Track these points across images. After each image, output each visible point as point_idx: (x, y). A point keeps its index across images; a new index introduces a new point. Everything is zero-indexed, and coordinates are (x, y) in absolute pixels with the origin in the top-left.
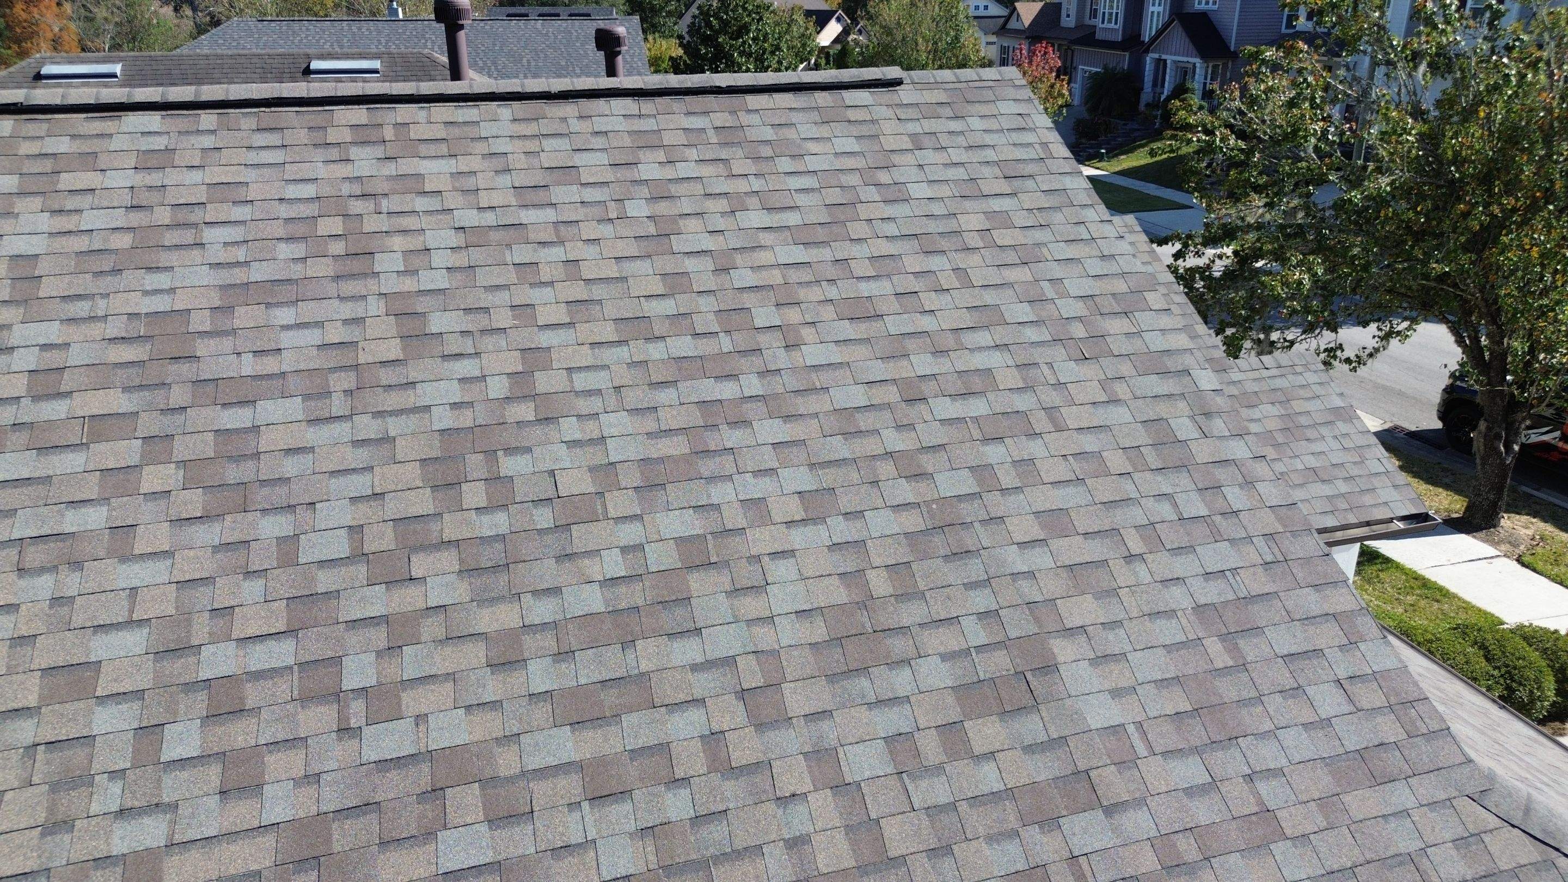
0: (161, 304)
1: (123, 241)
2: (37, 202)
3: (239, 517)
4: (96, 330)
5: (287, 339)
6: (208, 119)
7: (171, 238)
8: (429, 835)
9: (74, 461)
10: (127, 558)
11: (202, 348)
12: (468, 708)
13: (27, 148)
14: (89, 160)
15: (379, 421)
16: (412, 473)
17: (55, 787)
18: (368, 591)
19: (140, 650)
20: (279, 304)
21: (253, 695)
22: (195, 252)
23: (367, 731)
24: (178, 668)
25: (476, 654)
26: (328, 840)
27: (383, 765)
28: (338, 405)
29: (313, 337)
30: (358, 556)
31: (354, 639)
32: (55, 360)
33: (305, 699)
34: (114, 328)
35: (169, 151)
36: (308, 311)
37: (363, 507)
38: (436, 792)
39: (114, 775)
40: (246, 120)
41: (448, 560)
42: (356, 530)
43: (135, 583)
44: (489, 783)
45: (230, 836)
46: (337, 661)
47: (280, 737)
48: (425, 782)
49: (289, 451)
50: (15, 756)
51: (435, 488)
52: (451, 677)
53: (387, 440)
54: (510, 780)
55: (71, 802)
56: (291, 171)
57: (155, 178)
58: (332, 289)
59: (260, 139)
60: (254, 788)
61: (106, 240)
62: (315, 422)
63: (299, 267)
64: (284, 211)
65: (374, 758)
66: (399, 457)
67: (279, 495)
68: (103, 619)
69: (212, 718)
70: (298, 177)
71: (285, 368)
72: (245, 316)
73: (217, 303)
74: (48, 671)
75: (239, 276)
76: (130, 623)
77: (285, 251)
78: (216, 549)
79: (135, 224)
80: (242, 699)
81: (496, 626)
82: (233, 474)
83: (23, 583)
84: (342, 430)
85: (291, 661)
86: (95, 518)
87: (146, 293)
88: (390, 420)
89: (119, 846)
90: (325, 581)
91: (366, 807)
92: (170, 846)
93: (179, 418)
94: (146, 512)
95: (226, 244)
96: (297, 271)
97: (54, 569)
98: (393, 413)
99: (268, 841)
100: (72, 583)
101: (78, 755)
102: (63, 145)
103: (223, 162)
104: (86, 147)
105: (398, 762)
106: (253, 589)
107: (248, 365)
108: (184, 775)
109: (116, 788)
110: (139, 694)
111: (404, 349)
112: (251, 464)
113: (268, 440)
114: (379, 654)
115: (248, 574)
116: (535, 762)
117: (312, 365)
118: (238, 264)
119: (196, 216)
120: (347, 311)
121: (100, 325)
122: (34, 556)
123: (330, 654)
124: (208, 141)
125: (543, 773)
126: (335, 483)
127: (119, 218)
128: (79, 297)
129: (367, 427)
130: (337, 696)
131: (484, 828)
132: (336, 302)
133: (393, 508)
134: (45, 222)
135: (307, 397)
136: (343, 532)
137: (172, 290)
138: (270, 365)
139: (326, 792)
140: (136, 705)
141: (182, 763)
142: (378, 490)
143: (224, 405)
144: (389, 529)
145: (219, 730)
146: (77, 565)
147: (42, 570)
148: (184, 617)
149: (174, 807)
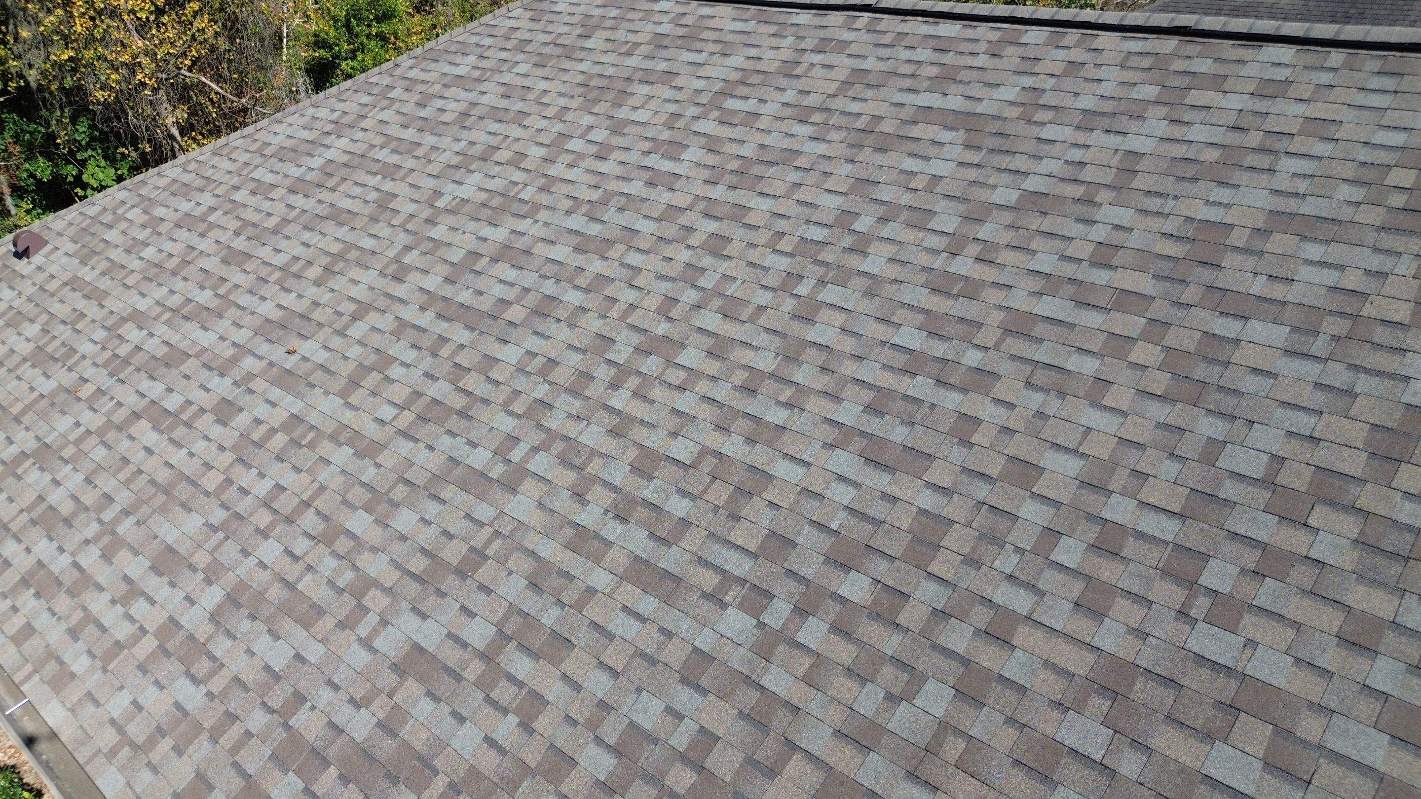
0: (1214, 214)
1: (1211, 155)
2: (1163, 111)
3: (1189, 407)
4: (1156, 224)
5: (1305, 273)
6: (1337, 57)
7: (1252, 160)
8: (1209, 737)
9: (1094, 319)
10: (1095, 404)
11: (1230, 260)
12: (1298, 661)
13: (1178, 65)
14: (1218, 82)
15: (1351, 374)
16: (1357, 433)
17: (982, 537)
18: (1261, 516)
19: (1072, 474)
20: (1314, 240)
21: (1130, 547)
22: (1265, 176)
23: (1200, 624)
24: (1091, 501)
25: (1331, 620)
26: (1131, 686)
27: (1200, 659)
28: (1320, 345)
29: (1330, 277)
30: (1268, 482)
31: (1229, 548)
32: (1119, 238)
33: (1166, 573)
34: (1171, 226)
35: (1288, 82)
36: (1337, 253)
37: (1294, 443)
38: (1233, 709)
39: (1018, 550)
40: (1371, 61)
41: (1350, 526)
42: (1278, 460)
43: (1092, 425)
44: (1282, 732)
45: (1068, 637)
46: (1205, 558)
47: (1134, 590)
48: (1227, 696)
49: (1255, 371)
50: (971, 503)
51: (1373, 455)
52: (1298, 626)
53: (1350, 394)
54: (1303, 742)
55: (986, 551)
56: (1390, 118)
57: (1261, 105)
58: (1370, 237)
59: (1376, 83)
60: (1099, 615)
61: (1199, 152)
62: (1289, 353)
63: (1350, 210)
64: (1364, 155)
65: (1196, 649)
66: (1352, 413)
67: (1229, 403)
68: (1060, 441)
69: (1094, 547)
70: (1394, 124)
71: (1290, 298)
72: (1279, 242)
73: (1260, 225)
74: (1013, 459)
75: (1290, 205)
76: (1075, 452)
77: (1345, 191)
78: (1159, 425)
79: (1227, 143)
80: (1121, 546)
81: (1363, 606)
82: (1201, 371)
83: (1025, 392)
84: (1312, 370)
85: (1170, 538)
86: (1089, 366)
87: (1208, 203)
88: (1362, 376)
89: (999, 598)
90: (1229, 490)
91: (1170, 682)
92: (1028, 618)
93: (1182, 313)
94: (1123, 375)
95: (1295, 175)
96: (1346, 213)
97: (1047, 391)
98: (1369, 371)
99: (1090, 658)
100: (1054, 406)
101: (1004, 523)
102: (1204, 66)
103: (1330, 99)
104: (1221, 69)
105: (1214, 665)
106: (1171, 468)
107: (1259, 286)
108: (1059, 577)
109: (1015, 559)
110: (1057, 504)
111: (1414, 314)
112: (1218, 369)
113: (1243, 355)
114: (1243, 571)
115: (1172, 455)
116: (1335, 743)
117: (1315, 303)
118: (1295, 195)
119: (1283, 144)
120: (1375, 262)
121: (1162, 220)
122: (1042, 377)
123: (1202, 549)
124: (1326, 78)
125: (1338, 758)
126: (1280, 413)
127: (1219, 135)
128: (1158, 194)
129: (1337, 374)
130: (1191, 584)
131: (1258, 765)
132: (1368, 251)
133: (1322, 455)
134: (1163, 128)
135: (1295, 329)
136: (1265, 457)
137: (1228, 206)
138: (1278, 291)
139: (1147, 652)
140: (1053, 511)
141: (1062, 568)
142: (1316, 434)
143: (1222, 313)
144: (1308, 472)
145: (1095, 560)
146: (1062, 395)
147: (1039, 389)
148: (1112, 465)
149: (1042, 594)
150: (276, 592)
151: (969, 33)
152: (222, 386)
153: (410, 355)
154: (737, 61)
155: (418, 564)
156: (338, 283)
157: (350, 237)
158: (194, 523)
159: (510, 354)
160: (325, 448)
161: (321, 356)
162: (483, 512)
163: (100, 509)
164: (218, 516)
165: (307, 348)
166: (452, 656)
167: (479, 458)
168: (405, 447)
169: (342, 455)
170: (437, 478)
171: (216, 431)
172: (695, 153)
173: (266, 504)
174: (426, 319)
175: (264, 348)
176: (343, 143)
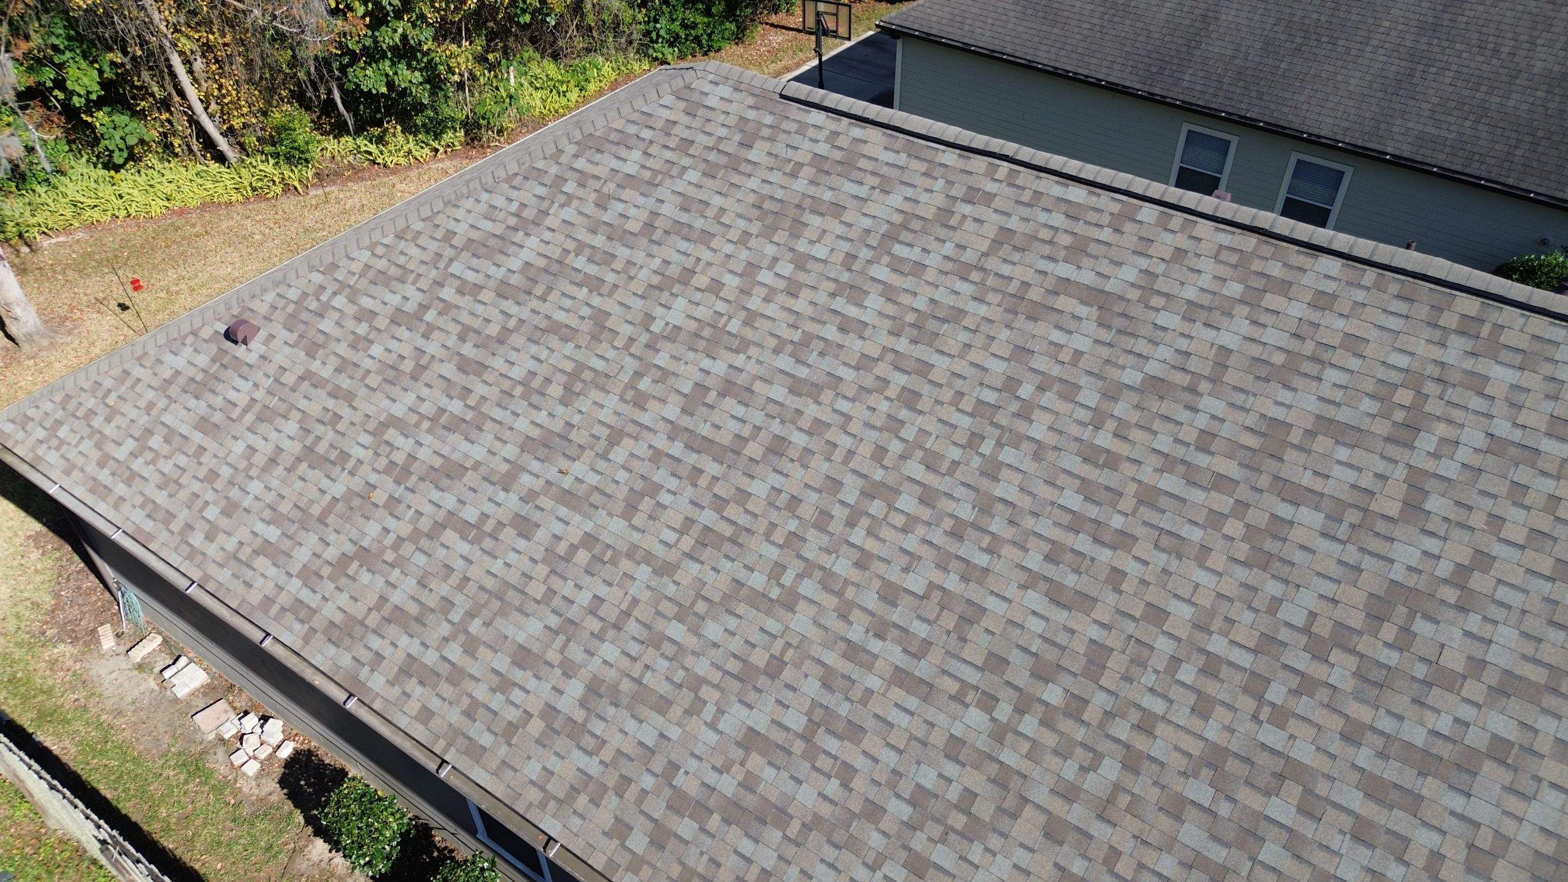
0: (1278, 413)
1: (1278, 359)
2: (1245, 310)
3: (1261, 572)
4: (1240, 416)
5: (1337, 471)
6: (1371, 275)
7: (1307, 367)
8: (1268, 794)
9: (1197, 496)
10: (1201, 565)
11: (1291, 455)
12: (1318, 748)
13: (1257, 265)
14: (1285, 288)
15: (1360, 554)
16: (1359, 598)
17: (1132, 661)
18: (1302, 654)
19: (1188, 617)
20: (1345, 444)
21: (1225, 672)
22: (1314, 383)
23: (1265, 724)
24: (1199, 635)
25: (1337, 723)
26: (1225, 762)
27: (1264, 746)
28: (1342, 531)
29: (1350, 476)
30: (1306, 630)
31: (1282, 674)
32: (1214, 427)
33: (1246, 690)
34: (1251, 420)
35: (1334, 296)
36: (1359, 456)
37: (1323, 603)
38: (1281, 777)
39: (1157, 672)
40: (1394, 283)
41: (1352, 662)
42: (1313, 615)
43: (1199, 581)
44: (1308, 791)
45: (1188, 731)
46: (1268, 681)
47: (1227, 701)
48: (1278, 769)
49: (1302, 547)
50: (1124, 636)
51: (1368, 615)
52: (1319, 727)
53: (1358, 569)
54: (1317, 796)
55: (1136, 671)
56: (1402, 341)
57: (1314, 316)
58: (1379, 445)
60: (1206, 717)
61: (1271, 354)
62: (1324, 535)
63: (1368, 420)
64: (1381, 373)
65: (1262, 740)
66: (1359, 584)
67: (1285, 570)
68: (1179, 592)
69: (1202, 671)
70: (1403, 348)
71: (1326, 491)
72: (1322, 443)
73: (1309, 427)
74: (1149, 604)
75: (1331, 412)
76: (1189, 602)
77: (1368, 405)
78: (1242, 584)
79: (1290, 349)
80: (1219, 671)
81: (1355, 716)
82: (1270, 545)
83: (1155, 552)
84: (1336, 548)
85: (1248, 666)
86: (1195, 535)
87: (1277, 403)
88: (1367, 557)
89: (1145, 704)
90: (1284, 634)
91: (1247, 760)
92: (1163, 718)
93: (1257, 496)
94: (1218, 544)
95: (1335, 385)
96: (1366, 423)
97: (1170, 553)
98: (1371, 554)
99: (1201, 744)
100: (1174, 565)
101: (1146, 653)
102: (1275, 269)
103: (1363, 317)
104: (1289, 275)
105: (1272, 751)
106: (1248, 617)
107: (1307, 479)
108: (1182, 690)
109: (1154, 677)
110: (1179, 640)
111: (1401, 511)
112: (1279, 544)
113: (1297, 534)
114: (1290, 691)
115: (1250, 607)
116: (1335, 798)
117: (1342, 497)
118: (1334, 403)
119: (1326, 356)
120: (1381, 466)
121: (1244, 414)
122: (1165, 541)
123: (1267, 675)
124: (1360, 295)
125: (1337, 806)
126: (1316, 580)
127: (1283, 340)
128: (1242, 390)
129: (1351, 553)
130: (1260, 698)
131: (1294, 810)
132: (1377, 457)
133: (1340, 614)
134: (1245, 327)
135: (1328, 517)
136: (1306, 612)
137: (1289, 407)
138: (1318, 485)
139: (1234, 740)
140: (1176, 644)
141: (1183, 684)
142: (1336, 598)
143: (1283, 499)
144: (1330, 625)
145: (1203, 679)
146: (1180, 557)
147: (1164, 551)
148: (1212, 613)
149: (1171, 702)
150: (626, 686)
151: (1093, 201)
152: (511, 502)
153: (673, 483)
154: (896, 200)
155: (733, 666)
156: (584, 404)
157: (580, 356)
158: (534, 626)
159: (759, 488)
160: (626, 565)
161: (593, 479)
162: (773, 626)
163: (445, 612)
164: (554, 621)
165: (578, 469)
166: (778, 736)
167: (758, 581)
168: (695, 568)
169: (643, 572)
170: (726, 597)
171: (522, 544)
172: (874, 301)
173: (593, 612)
174: (677, 449)
175: (535, 466)
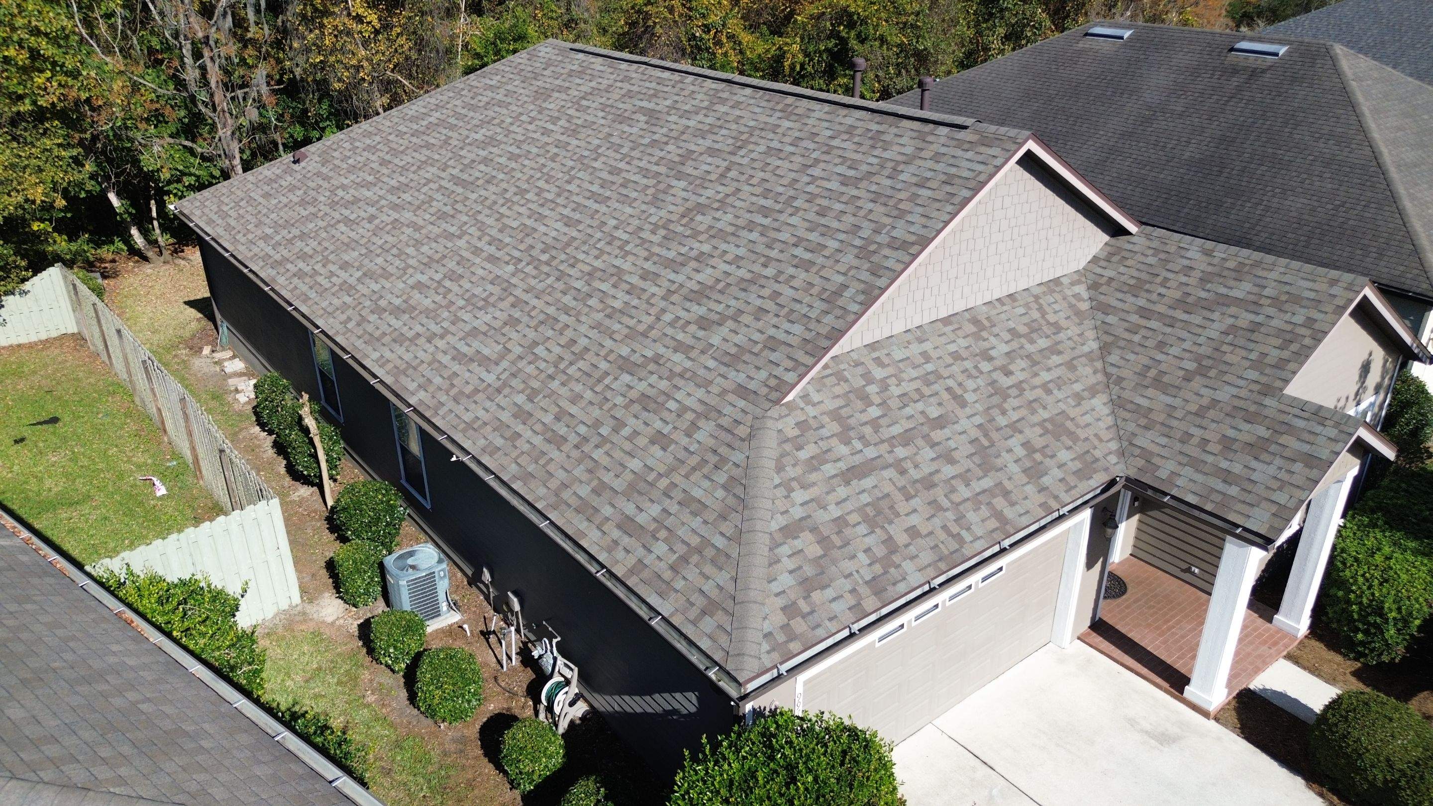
0: (694, 148)
1: (706, 128)
2: (705, 111)
3: (651, 205)
4: (678, 151)
5: (702, 166)
6: (760, 93)
7: (715, 130)
9: (645, 181)
10: (630, 205)
11: (688, 162)
12: (633, 263)
13: (720, 94)
14: (725, 101)
15: (693, 195)
16: (683, 210)
17: (582, 242)
19: (613, 224)
20: (712, 156)
21: (615, 242)
22: (714, 135)
24: (613, 231)
25: (646, 254)
28: (691, 187)
29: (708, 167)
30: (655, 224)
31: (636, 240)
32: (666, 155)
34: (681, 151)
35: (743, 102)
36: (714, 160)
37: (668, 213)
39: (589, 244)
40: (766, 96)
41: (665, 233)
43: (626, 211)
44: (620, 278)
45: (588, 264)
49: (672, 195)
50: (585, 234)
51: (682, 215)
52: (638, 256)
53: (688, 200)
54: (622, 280)
55: (582, 245)
56: (756, 116)
57: (730, 110)
58: (725, 155)
60: (598, 258)
61: (705, 126)
63: (727, 147)
64: (742, 129)
66: (685, 205)
67: (661, 204)
68: (616, 216)
69: (607, 243)
70: (756, 118)
72: (703, 157)
73: (703, 151)
74: (601, 221)
75: (714, 145)
76: (617, 219)
77: (729, 141)
78: (641, 210)
79: (713, 124)
80: (613, 242)
81: (654, 251)
82: (660, 195)
83: (615, 203)
84: (685, 194)
85: (625, 239)
86: (635, 195)
87: (695, 144)
89: (578, 256)
90: (646, 226)
92: (582, 260)
93: (667, 179)
94: (641, 197)
95: (722, 135)
96: (725, 148)
97: (620, 202)
98: (697, 194)
100: (620, 206)
101: (590, 238)
103: (748, 109)
104: (729, 96)
106: (637, 222)
107: (690, 170)
108: (595, 250)
109: (587, 247)
110: (605, 233)
112: (664, 195)
113: (673, 190)
118: (717, 142)
119: (726, 125)
122: (621, 198)
126: (670, 206)
127: (713, 121)
128: (685, 141)
132: (721, 160)
133: (671, 216)
134: (701, 118)
135: (689, 183)
136: (659, 218)
137: (699, 145)
138: (693, 172)
140: (603, 234)
141: (597, 248)
142: (674, 211)
143: (676, 178)
144: (665, 221)
145: (605, 246)
146: (624, 203)
148: (624, 222)
149: (588, 255)
150: (380, 271)
151: (672, 77)
152: (372, 210)
153: (440, 198)
154: (593, 84)
155: (425, 260)
156: (421, 172)
157: (431, 154)
158: (355, 254)
159: (474, 196)
160: (405, 229)
161: (410, 199)
162: (449, 245)
163: (323, 252)
164: (364, 251)
165: (404, 196)
166: (429, 283)
167: (452, 230)
168: (430, 227)
169: (409, 231)
170: (438, 236)
171: (367, 226)
172: (562, 122)
173: (381, 247)
174: (450, 185)
175: (389, 197)
176: (438, 115)
